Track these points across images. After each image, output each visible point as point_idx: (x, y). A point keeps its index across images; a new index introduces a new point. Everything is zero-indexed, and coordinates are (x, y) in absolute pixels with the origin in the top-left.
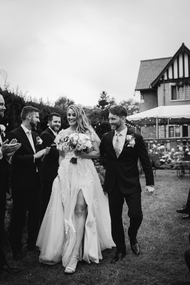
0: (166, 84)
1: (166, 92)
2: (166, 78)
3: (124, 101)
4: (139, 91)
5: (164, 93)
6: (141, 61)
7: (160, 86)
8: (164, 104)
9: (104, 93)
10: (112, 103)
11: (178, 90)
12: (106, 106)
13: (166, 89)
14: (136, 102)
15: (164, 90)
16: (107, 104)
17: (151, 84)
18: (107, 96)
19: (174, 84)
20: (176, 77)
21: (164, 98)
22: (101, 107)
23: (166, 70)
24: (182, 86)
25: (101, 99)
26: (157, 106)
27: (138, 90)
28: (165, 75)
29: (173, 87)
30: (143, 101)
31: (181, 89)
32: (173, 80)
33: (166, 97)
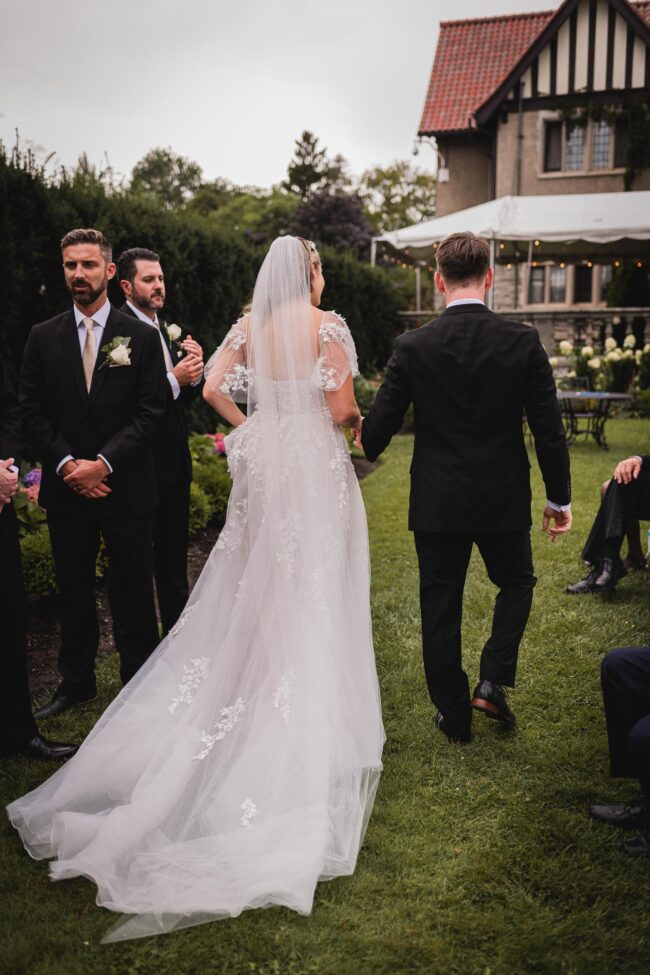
0: (528, 116)
1: (527, 142)
2: (527, 93)
3: (378, 171)
4: (433, 140)
5: (520, 145)
6: (444, 26)
7: (505, 121)
8: (518, 190)
9: (307, 137)
10: (333, 174)
11: (568, 138)
12: (314, 187)
13: (527, 132)
14: (421, 173)
15: (521, 137)
16: (317, 177)
17: (477, 115)
18: (318, 149)
19: (553, 115)
20: (562, 89)
21: (519, 164)
22: (296, 188)
23: (530, 62)
24: (582, 123)
25: (299, 161)
26: (493, 197)
27: (429, 134)
28: (527, 80)
29: (551, 127)
30: (444, 175)
31: (577, 132)
32: (552, 101)
33: (526, 161)
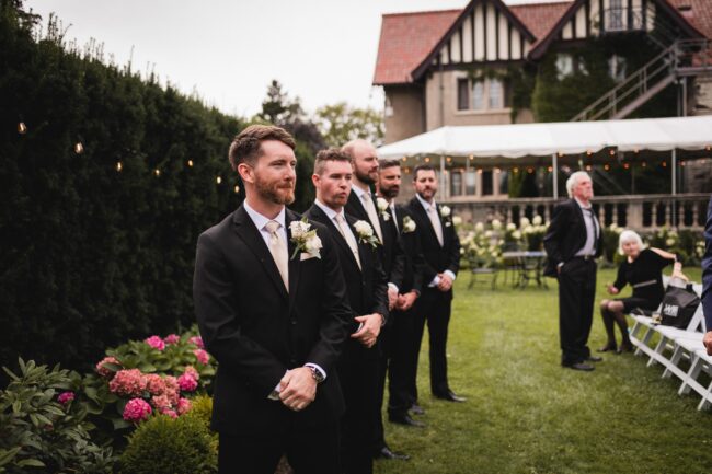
0: (446, 75)
1: (446, 92)
2: (445, 60)
3: (328, 107)
4: (382, 88)
5: (442, 95)
6: (385, 17)
7: (431, 77)
8: (442, 124)
9: (275, 83)
10: (295, 108)
11: (473, 88)
12: (280, 117)
13: (446, 84)
15: (442, 88)
16: (282, 110)
17: (413, 74)
18: (282, 92)
19: (463, 74)
20: (468, 58)
21: (442, 106)
22: (267, 117)
23: (446, 41)
24: (482, 80)
25: (269, 99)
26: (424, 130)
27: (379, 85)
28: (444, 52)
29: (462, 83)
30: (390, 112)
31: (478, 85)
32: (461, 66)
33: (446, 102)
